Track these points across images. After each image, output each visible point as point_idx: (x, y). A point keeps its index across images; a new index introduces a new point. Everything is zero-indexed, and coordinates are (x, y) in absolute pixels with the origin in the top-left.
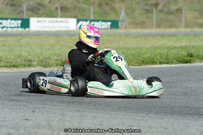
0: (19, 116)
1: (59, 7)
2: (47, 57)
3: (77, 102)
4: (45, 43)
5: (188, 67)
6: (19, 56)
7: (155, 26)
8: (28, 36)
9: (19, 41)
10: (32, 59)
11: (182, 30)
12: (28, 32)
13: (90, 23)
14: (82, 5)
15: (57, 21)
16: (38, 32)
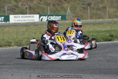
0: (3, 78)
1: (28, 7)
2: (21, 39)
3: (40, 68)
4: (19, 31)
5: (110, 43)
6: (3, 40)
7: (89, 18)
8: (8, 27)
9: (3, 30)
10: (11, 41)
11: (107, 20)
12: (8, 24)
13: (48, 17)
14: (42, 6)
15: (27, 16)
16: (15, 23)
